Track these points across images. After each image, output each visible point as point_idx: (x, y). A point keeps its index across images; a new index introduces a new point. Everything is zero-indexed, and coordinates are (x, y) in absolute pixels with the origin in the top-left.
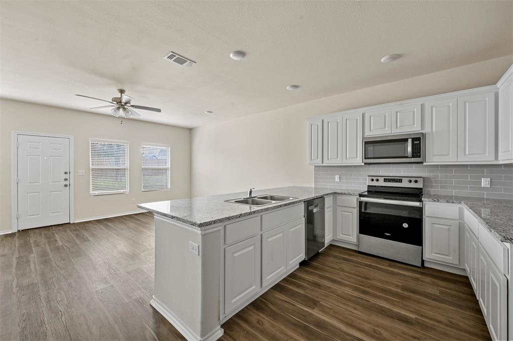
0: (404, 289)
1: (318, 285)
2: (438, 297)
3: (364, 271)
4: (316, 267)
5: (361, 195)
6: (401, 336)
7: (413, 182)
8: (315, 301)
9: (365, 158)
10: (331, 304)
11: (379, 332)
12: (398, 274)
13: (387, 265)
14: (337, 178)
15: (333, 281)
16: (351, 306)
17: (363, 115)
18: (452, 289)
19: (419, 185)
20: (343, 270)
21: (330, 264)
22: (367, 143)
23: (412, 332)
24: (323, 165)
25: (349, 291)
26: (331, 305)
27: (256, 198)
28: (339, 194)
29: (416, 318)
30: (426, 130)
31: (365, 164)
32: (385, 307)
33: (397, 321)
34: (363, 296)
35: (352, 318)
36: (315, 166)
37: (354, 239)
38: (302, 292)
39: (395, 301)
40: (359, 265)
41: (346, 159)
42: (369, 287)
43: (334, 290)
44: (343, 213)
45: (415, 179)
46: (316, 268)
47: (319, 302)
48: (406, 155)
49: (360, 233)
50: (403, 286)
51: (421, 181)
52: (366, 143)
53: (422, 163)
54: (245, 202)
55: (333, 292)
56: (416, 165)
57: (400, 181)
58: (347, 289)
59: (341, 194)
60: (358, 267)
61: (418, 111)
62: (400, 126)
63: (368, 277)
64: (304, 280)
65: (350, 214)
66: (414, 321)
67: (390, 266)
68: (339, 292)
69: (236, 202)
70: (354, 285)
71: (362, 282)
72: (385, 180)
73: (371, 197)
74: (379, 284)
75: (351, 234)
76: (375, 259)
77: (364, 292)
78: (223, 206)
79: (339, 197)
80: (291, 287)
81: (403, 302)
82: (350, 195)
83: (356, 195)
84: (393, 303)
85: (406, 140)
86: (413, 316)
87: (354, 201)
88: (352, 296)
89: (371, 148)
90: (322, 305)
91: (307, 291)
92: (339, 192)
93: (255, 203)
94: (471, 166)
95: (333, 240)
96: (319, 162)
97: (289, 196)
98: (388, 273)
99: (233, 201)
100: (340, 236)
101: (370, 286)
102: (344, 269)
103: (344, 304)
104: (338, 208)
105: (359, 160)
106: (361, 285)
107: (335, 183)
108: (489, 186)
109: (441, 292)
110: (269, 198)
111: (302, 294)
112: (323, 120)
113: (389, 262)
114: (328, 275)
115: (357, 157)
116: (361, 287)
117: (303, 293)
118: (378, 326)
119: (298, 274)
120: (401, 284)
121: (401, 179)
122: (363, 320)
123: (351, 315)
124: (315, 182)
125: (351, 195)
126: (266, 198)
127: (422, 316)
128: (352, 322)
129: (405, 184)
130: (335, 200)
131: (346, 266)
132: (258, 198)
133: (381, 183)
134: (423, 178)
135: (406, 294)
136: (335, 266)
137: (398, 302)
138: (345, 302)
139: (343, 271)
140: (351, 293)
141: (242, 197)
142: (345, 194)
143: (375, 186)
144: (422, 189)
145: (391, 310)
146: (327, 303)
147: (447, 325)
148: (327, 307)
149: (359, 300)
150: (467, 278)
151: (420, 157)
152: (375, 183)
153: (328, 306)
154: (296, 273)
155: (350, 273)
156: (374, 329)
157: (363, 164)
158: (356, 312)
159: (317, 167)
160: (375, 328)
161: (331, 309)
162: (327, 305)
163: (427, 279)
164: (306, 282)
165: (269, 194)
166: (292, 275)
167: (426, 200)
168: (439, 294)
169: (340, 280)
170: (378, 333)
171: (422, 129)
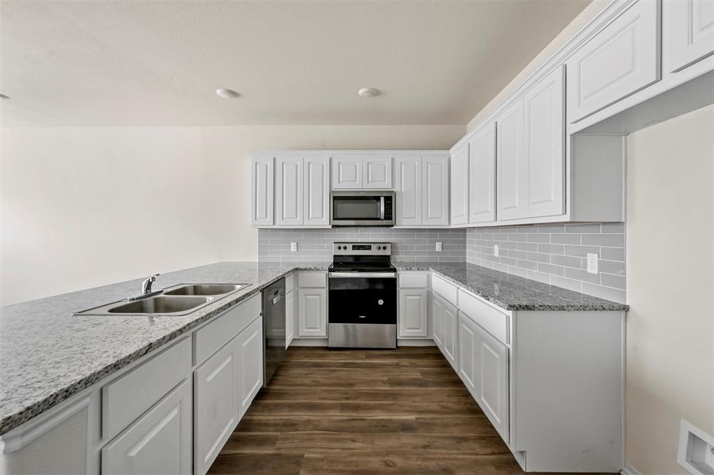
0: (393, 383)
1: (292, 425)
2: (422, 380)
3: (343, 374)
4: (281, 393)
5: (330, 270)
6: (414, 454)
7: (382, 249)
8: (296, 457)
9: (334, 219)
10: (322, 450)
11: (392, 462)
12: (380, 366)
13: (364, 357)
14: (293, 246)
15: (311, 407)
16: (347, 439)
17: (331, 160)
18: (427, 365)
19: (388, 252)
20: (317, 384)
21: (299, 381)
22: (337, 199)
23: (420, 441)
24: (274, 227)
25: (336, 415)
26: (321, 453)
27: (162, 295)
28: (302, 270)
29: (416, 418)
30: (396, 189)
31: (333, 226)
32: (383, 420)
33: (402, 433)
34: (354, 415)
35: (354, 459)
36: (259, 229)
37: (322, 332)
38: (268, 451)
39: (389, 405)
40: (336, 369)
41: (309, 219)
42: (357, 398)
43: (317, 423)
44: (308, 297)
45: (384, 245)
46: (280, 395)
47: (303, 456)
48: (379, 217)
49: (330, 322)
50: (389, 380)
51: (388, 246)
52: (335, 198)
53: (392, 226)
54: (136, 307)
55: (316, 428)
56: (385, 228)
57: (369, 248)
58: (332, 413)
59: (305, 269)
60: (335, 370)
61: (388, 164)
62: (372, 181)
63: (350, 382)
64: (267, 425)
65: (317, 297)
66: (415, 425)
67: (368, 357)
68: (325, 424)
69: (111, 311)
70: (340, 402)
71: (347, 393)
72: (354, 248)
73: (339, 271)
74: (365, 388)
75: (318, 326)
76: (349, 352)
77: (356, 408)
78: (78, 330)
79: (301, 275)
80: (248, 451)
81: (398, 402)
82: (317, 270)
83: (325, 270)
84: (388, 409)
85: (378, 199)
86: (412, 417)
87: (321, 279)
88: (343, 421)
89: (340, 205)
90: (310, 460)
91: (278, 445)
92: (302, 267)
93: (162, 307)
94: (429, 229)
95: (294, 339)
96: (268, 223)
97: (232, 281)
98: (369, 367)
99: (105, 310)
100: (305, 332)
101: (359, 395)
102: (319, 382)
103: (338, 440)
104: (300, 290)
105: (325, 221)
106: (347, 399)
107: (291, 255)
108: (441, 250)
109: (422, 373)
110: (191, 291)
111: (272, 455)
112: (274, 159)
113: (364, 352)
114: (301, 400)
115: (322, 217)
116: (348, 401)
117: (272, 452)
118: (388, 454)
119: (254, 418)
120: (386, 378)
121: (371, 246)
122: (369, 455)
123: (352, 455)
124: (260, 254)
125: (319, 270)
126: (182, 291)
127: (421, 412)
128: (358, 466)
129: (374, 252)
130: (296, 280)
131: (319, 376)
132: (167, 294)
133: (350, 252)
134: (391, 243)
135: (397, 389)
136: (306, 381)
137: (393, 405)
138: (338, 437)
139: (318, 386)
140: (341, 418)
141: (127, 297)
142: (310, 269)
143: (342, 256)
144: (389, 256)
145: (390, 420)
146: (314, 453)
147: (442, 413)
148: (317, 459)
149: (354, 424)
150: (436, 348)
151: (391, 219)
152: (342, 252)
153: (318, 456)
154: (248, 418)
155: (329, 385)
156: (385, 462)
157: (330, 227)
158: (358, 445)
159: (263, 230)
160: (386, 458)
161: (322, 460)
162: (314, 456)
163: (404, 362)
164: (271, 429)
165: (189, 282)
166: (244, 425)
167: (401, 269)
168: (421, 377)
169: (320, 401)
170: (391, 464)
171: (392, 187)
